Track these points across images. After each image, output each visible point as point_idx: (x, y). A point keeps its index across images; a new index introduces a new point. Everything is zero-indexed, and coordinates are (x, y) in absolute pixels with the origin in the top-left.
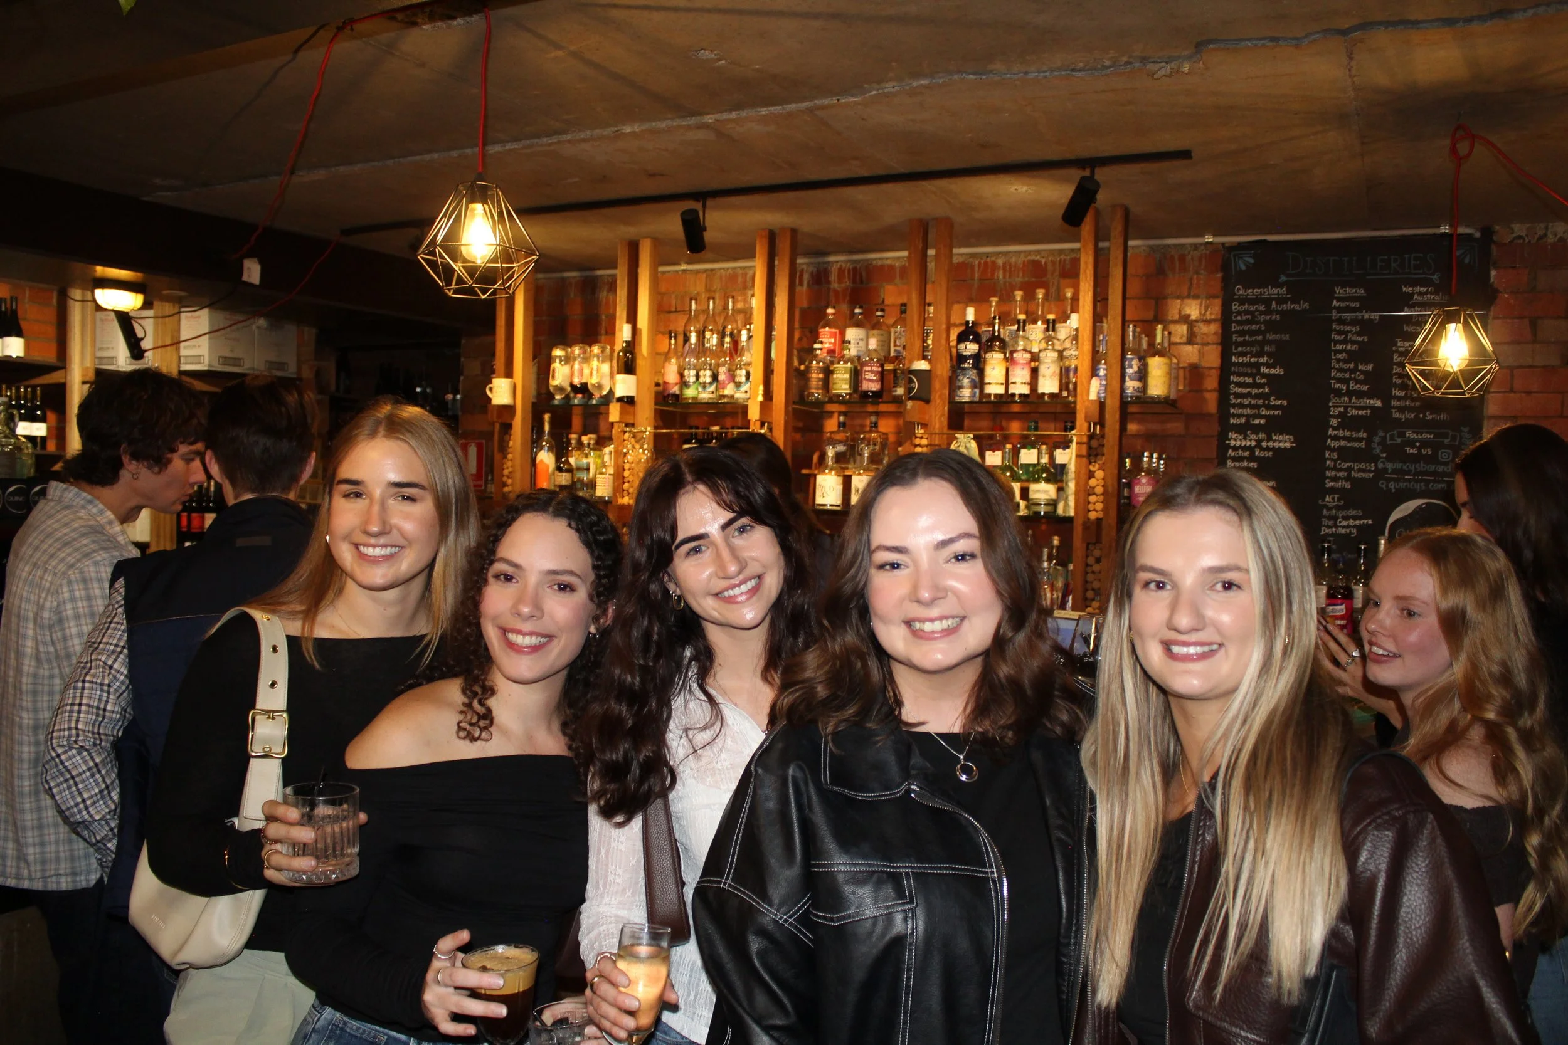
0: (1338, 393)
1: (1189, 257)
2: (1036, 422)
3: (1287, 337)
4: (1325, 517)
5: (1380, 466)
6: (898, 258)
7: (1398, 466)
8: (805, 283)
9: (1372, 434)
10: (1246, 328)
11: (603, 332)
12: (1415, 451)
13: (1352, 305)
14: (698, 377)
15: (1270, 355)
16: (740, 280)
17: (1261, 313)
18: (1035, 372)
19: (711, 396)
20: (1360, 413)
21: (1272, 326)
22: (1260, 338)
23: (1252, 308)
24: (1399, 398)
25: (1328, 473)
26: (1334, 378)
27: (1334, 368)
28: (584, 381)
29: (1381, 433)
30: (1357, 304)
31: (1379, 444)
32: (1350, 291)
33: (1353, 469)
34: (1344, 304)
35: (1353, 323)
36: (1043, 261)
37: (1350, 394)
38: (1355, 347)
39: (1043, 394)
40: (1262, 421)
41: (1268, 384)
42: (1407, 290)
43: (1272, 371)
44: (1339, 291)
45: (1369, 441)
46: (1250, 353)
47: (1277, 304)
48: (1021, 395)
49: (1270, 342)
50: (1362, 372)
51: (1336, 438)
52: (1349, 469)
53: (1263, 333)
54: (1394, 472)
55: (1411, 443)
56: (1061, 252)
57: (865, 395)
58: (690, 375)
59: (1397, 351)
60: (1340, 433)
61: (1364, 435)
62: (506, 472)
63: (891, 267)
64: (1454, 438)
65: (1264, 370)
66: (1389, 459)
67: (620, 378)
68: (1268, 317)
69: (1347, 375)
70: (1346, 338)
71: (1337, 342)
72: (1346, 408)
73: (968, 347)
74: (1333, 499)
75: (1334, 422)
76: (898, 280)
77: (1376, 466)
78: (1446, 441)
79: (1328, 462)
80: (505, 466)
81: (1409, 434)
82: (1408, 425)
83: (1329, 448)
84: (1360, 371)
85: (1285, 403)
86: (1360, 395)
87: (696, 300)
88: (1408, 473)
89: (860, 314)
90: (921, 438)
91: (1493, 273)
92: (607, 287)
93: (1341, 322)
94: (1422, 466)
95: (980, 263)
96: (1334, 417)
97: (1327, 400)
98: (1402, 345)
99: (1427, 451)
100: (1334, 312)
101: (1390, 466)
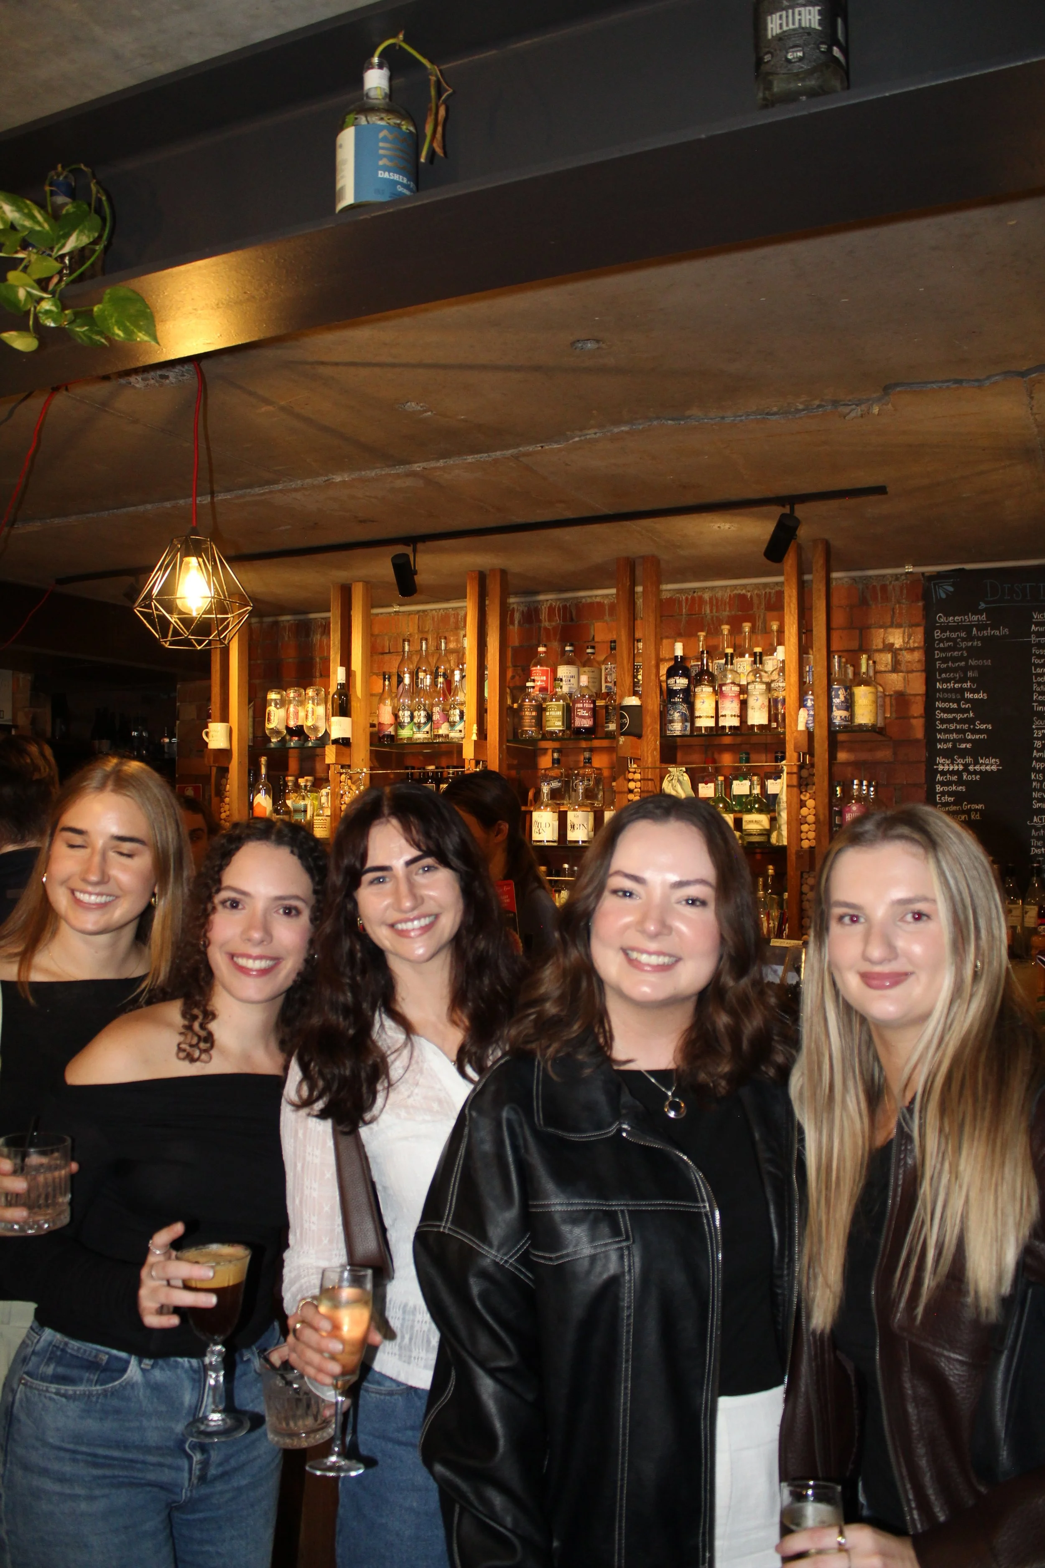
0: (1040, 716)
1: (890, 588)
2: (748, 754)
3: (989, 662)
4: (1034, 837)
6: (607, 596)
8: (516, 622)
10: (949, 654)
11: (318, 674)
14: (412, 717)
15: (973, 680)
16: (452, 620)
17: (963, 639)
18: (744, 704)
19: (426, 736)
21: (973, 652)
22: (963, 663)
23: (954, 635)
25: (1035, 795)
26: (1036, 701)
27: (1036, 691)
28: (300, 723)
34: (1041, 629)
36: (749, 594)
39: (753, 726)
40: (969, 746)
41: (973, 709)
43: (976, 696)
44: (1036, 616)
46: (954, 679)
47: (978, 630)
48: (730, 727)
49: (973, 668)
51: (1041, 760)
53: (965, 659)
56: (765, 585)
57: (578, 732)
58: (405, 716)
60: (1044, 755)
62: (223, 815)
63: (600, 604)
65: (968, 695)
67: (335, 720)
68: (970, 644)
71: (1038, 666)
73: (678, 681)
74: (1041, 819)
75: (1038, 744)
76: (607, 618)
79: (1034, 784)
80: (222, 810)
83: (1034, 770)
85: (990, 727)
87: (409, 641)
89: (571, 651)
90: (635, 773)
92: (320, 630)
93: (1040, 646)
95: (687, 599)
96: (1038, 739)
97: (1032, 723)
100: (1033, 637)
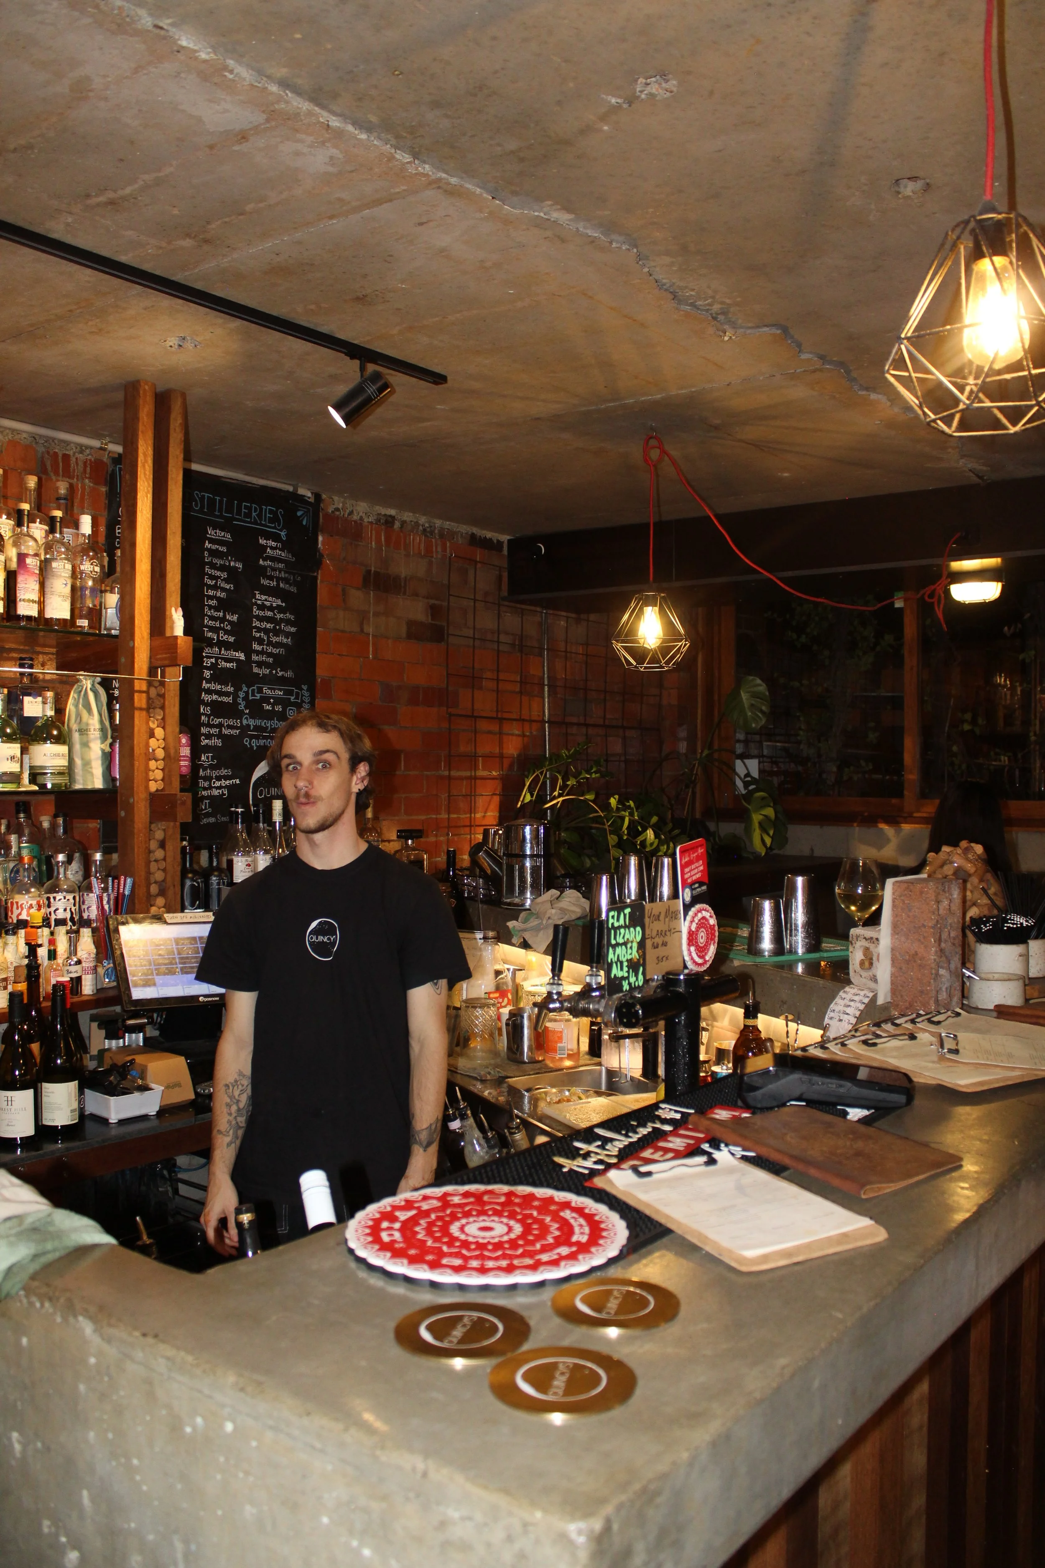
0: (211, 643)
1: (73, 460)
4: (202, 778)
5: (245, 722)
7: (258, 722)
9: (238, 689)
12: (269, 708)
13: (221, 549)
20: (229, 665)
24: (258, 653)
25: (204, 730)
26: (207, 626)
27: (207, 615)
29: (245, 689)
30: (224, 549)
31: (243, 699)
32: (220, 534)
33: (223, 725)
34: (214, 547)
35: (222, 568)
37: (221, 644)
38: (223, 595)
42: (262, 541)
44: (211, 532)
45: (235, 696)
48: (27, 618)
50: (230, 622)
51: (209, 692)
52: (220, 726)
54: (256, 728)
55: (266, 700)
59: (256, 604)
60: (213, 686)
61: (230, 689)
64: (297, 698)
66: (252, 716)
69: (218, 624)
70: (216, 583)
71: (210, 587)
72: (217, 659)
74: (208, 758)
75: (207, 674)
77: (241, 722)
78: (292, 699)
79: (203, 718)
81: (266, 691)
82: (264, 680)
83: (203, 702)
84: (228, 621)
86: (227, 646)
88: (264, 729)
91: (320, 538)
93: (213, 566)
96: (208, 668)
97: (202, 650)
98: (260, 598)
99: (279, 708)
100: (206, 554)
101: (252, 722)
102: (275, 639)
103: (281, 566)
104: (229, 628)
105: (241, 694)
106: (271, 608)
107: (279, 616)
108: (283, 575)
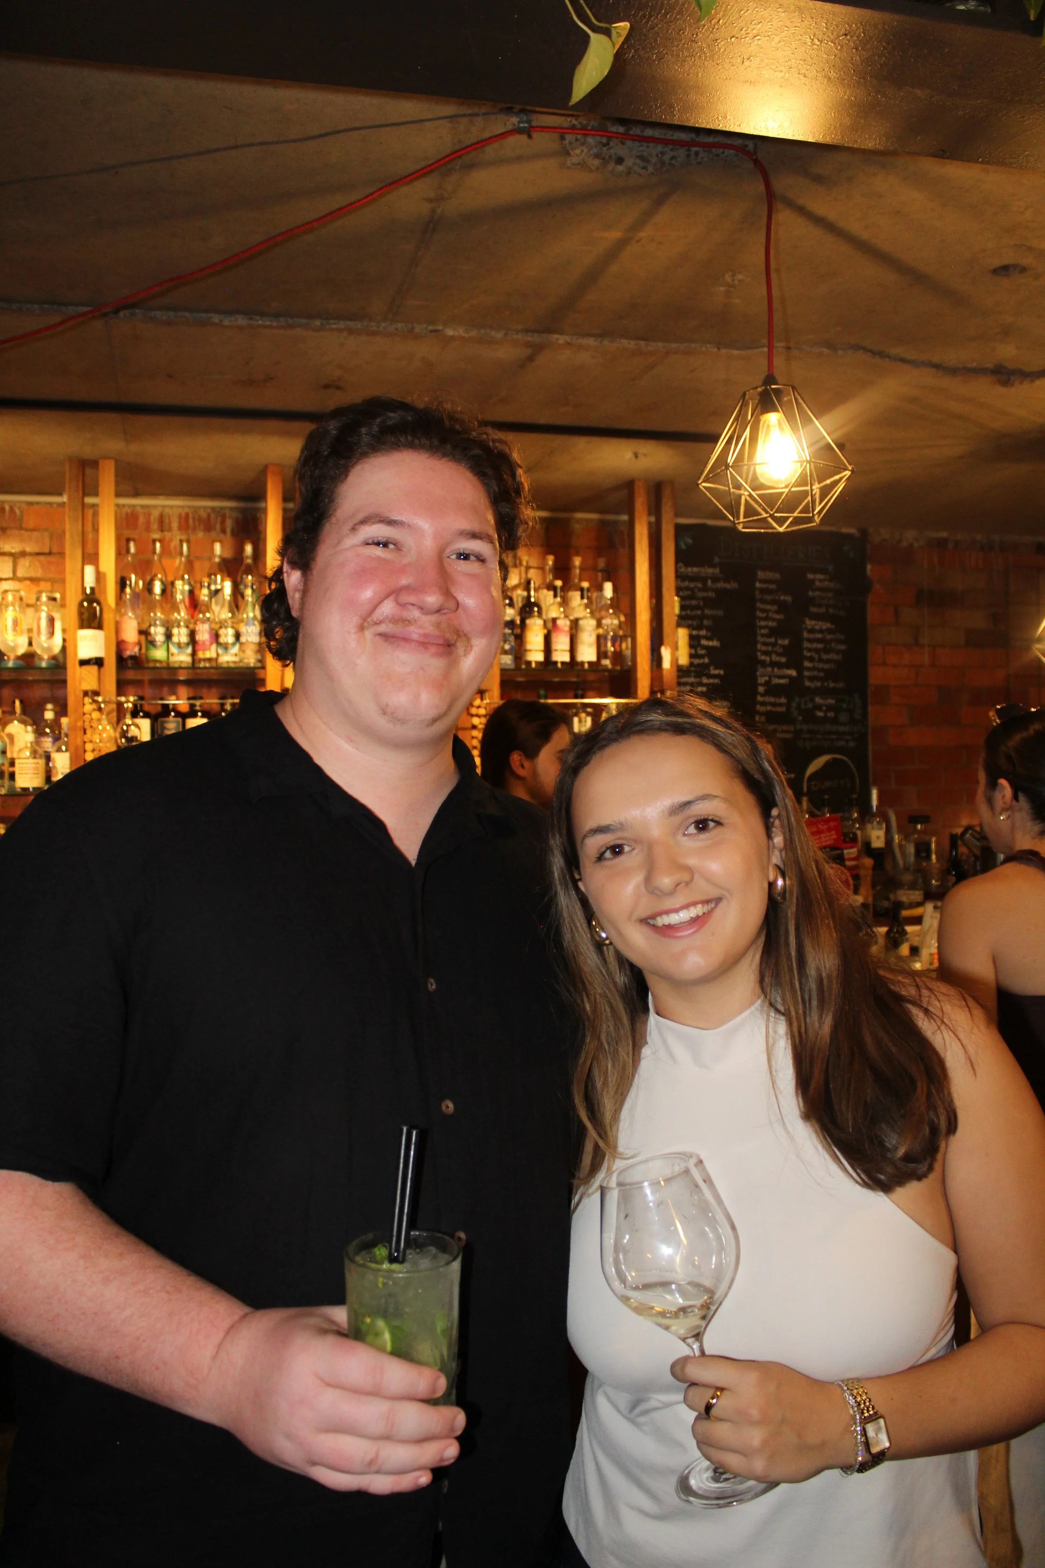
0: (763, 664)
3: (720, 613)
5: (798, 727)
7: (811, 727)
9: (790, 699)
10: (688, 603)
12: (823, 714)
13: (771, 587)
14: (169, 636)
15: (708, 629)
17: (700, 590)
18: (575, 639)
20: (782, 681)
21: (708, 603)
22: (699, 612)
23: (692, 585)
24: (809, 669)
26: (760, 651)
27: (760, 642)
29: (797, 700)
30: (774, 587)
31: (796, 708)
32: (769, 575)
34: (764, 586)
35: (772, 602)
37: (773, 664)
38: (774, 624)
39: (582, 663)
40: (704, 689)
41: (708, 655)
42: (810, 576)
43: (711, 643)
44: (760, 574)
45: (788, 705)
46: (692, 626)
47: (712, 582)
48: (561, 663)
49: (708, 617)
50: (782, 646)
51: (763, 704)
52: (774, 731)
53: (702, 608)
54: (808, 732)
55: (819, 707)
58: (158, 633)
59: (806, 628)
60: (767, 699)
61: (785, 701)
64: (849, 704)
65: (704, 642)
66: (804, 721)
68: (705, 594)
69: (770, 648)
70: (767, 615)
71: (761, 619)
72: (770, 677)
75: (761, 689)
77: (795, 727)
78: (845, 706)
81: (818, 700)
82: (817, 692)
83: (758, 712)
84: (780, 645)
85: (722, 672)
86: (780, 665)
88: (819, 732)
90: (479, 707)
91: (869, 567)
93: (763, 601)
94: (828, 727)
96: (761, 685)
97: (756, 670)
98: (809, 623)
99: (831, 714)
100: (757, 592)
101: (805, 727)
102: (825, 657)
103: (830, 594)
104: (781, 650)
105: (794, 705)
106: (821, 631)
107: (829, 637)
108: (831, 602)
